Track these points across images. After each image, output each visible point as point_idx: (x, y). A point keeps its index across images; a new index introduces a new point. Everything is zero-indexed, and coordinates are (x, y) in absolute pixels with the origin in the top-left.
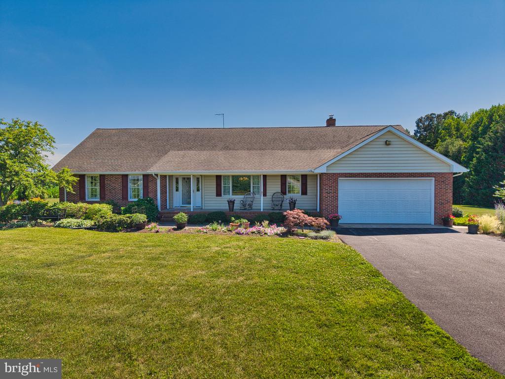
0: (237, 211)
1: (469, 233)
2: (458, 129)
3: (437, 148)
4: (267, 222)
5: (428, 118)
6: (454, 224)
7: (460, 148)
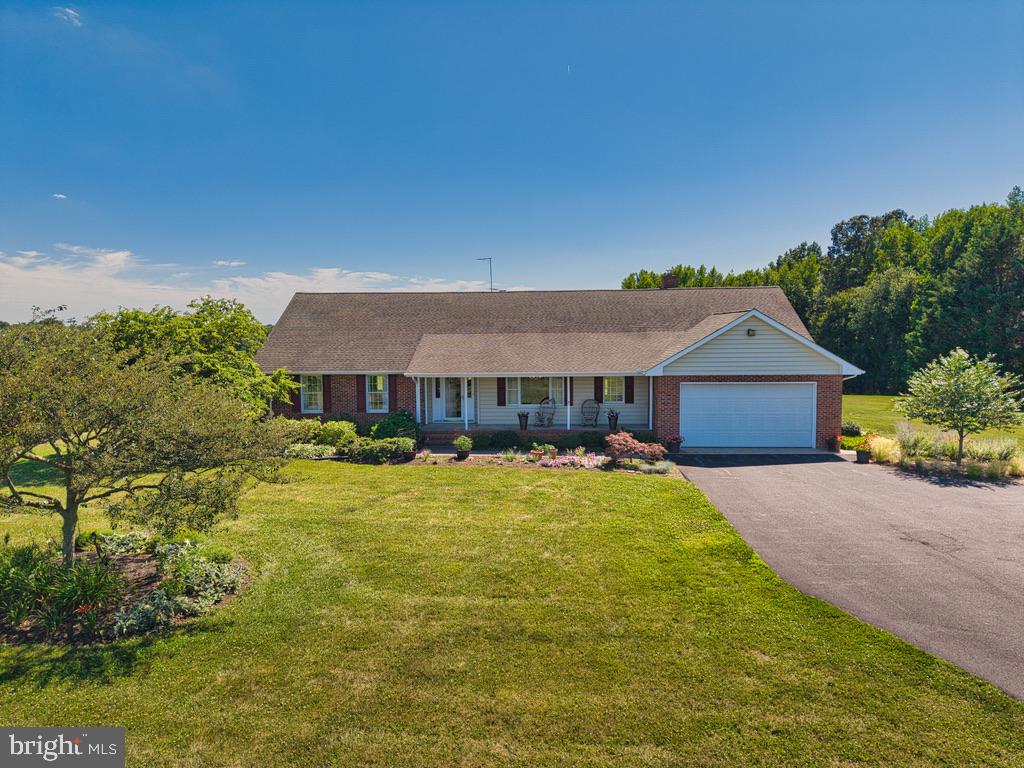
0: (532, 428)
1: (859, 461)
2: (909, 248)
3: (869, 283)
4: (582, 449)
5: (854, 223)
6: (843, 447)
7: (910, 285)
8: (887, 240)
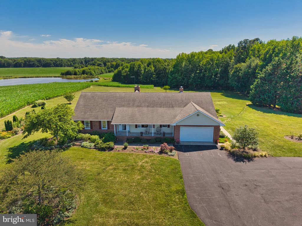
1: (221, 149)
3: (246, 62)
5: (245, 41)
6: (219, 142)
7: (257, 64)
8: (253, 49)
